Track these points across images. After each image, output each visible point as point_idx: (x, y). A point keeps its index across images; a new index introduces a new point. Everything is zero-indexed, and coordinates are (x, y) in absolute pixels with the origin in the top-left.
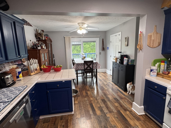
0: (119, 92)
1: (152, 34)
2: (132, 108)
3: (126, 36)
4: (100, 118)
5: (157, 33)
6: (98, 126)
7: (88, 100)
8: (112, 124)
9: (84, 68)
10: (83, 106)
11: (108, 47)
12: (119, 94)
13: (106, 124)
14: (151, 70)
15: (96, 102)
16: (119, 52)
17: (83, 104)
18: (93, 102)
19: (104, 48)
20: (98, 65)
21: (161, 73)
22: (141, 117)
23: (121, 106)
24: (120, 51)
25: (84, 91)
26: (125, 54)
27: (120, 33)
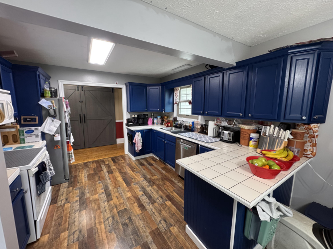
6: (137, 224)
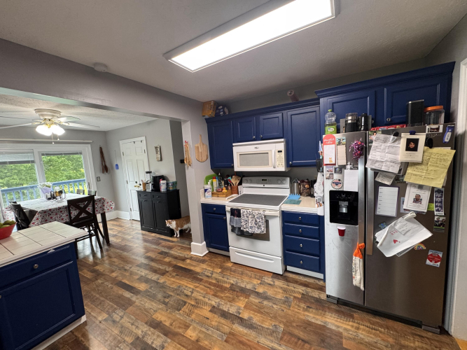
0: (161, 241)
1: (199, 145)
2: (192, 253)
3: (156, 145)
4: (149, 292)
5: (203, 144)
6: (153, 304)
7: (107, 281)
8: (174, 286)
9: (70, 217)
10: (102, 296)
11: (117, 165)
12: (164, 243)
13: (165, 292)
14: (206, 190)
15: (127, 274)
16: (147, 173)
17: (98, 293)
18: (120, 278)
19: (106, 166)
20: (106, 205)
21: (215, 191)
22: (206, 258)
23: (176, 258)
24: (148, 170)
25: (85, 271)
26: (158, 174)
27: (143, 138)
